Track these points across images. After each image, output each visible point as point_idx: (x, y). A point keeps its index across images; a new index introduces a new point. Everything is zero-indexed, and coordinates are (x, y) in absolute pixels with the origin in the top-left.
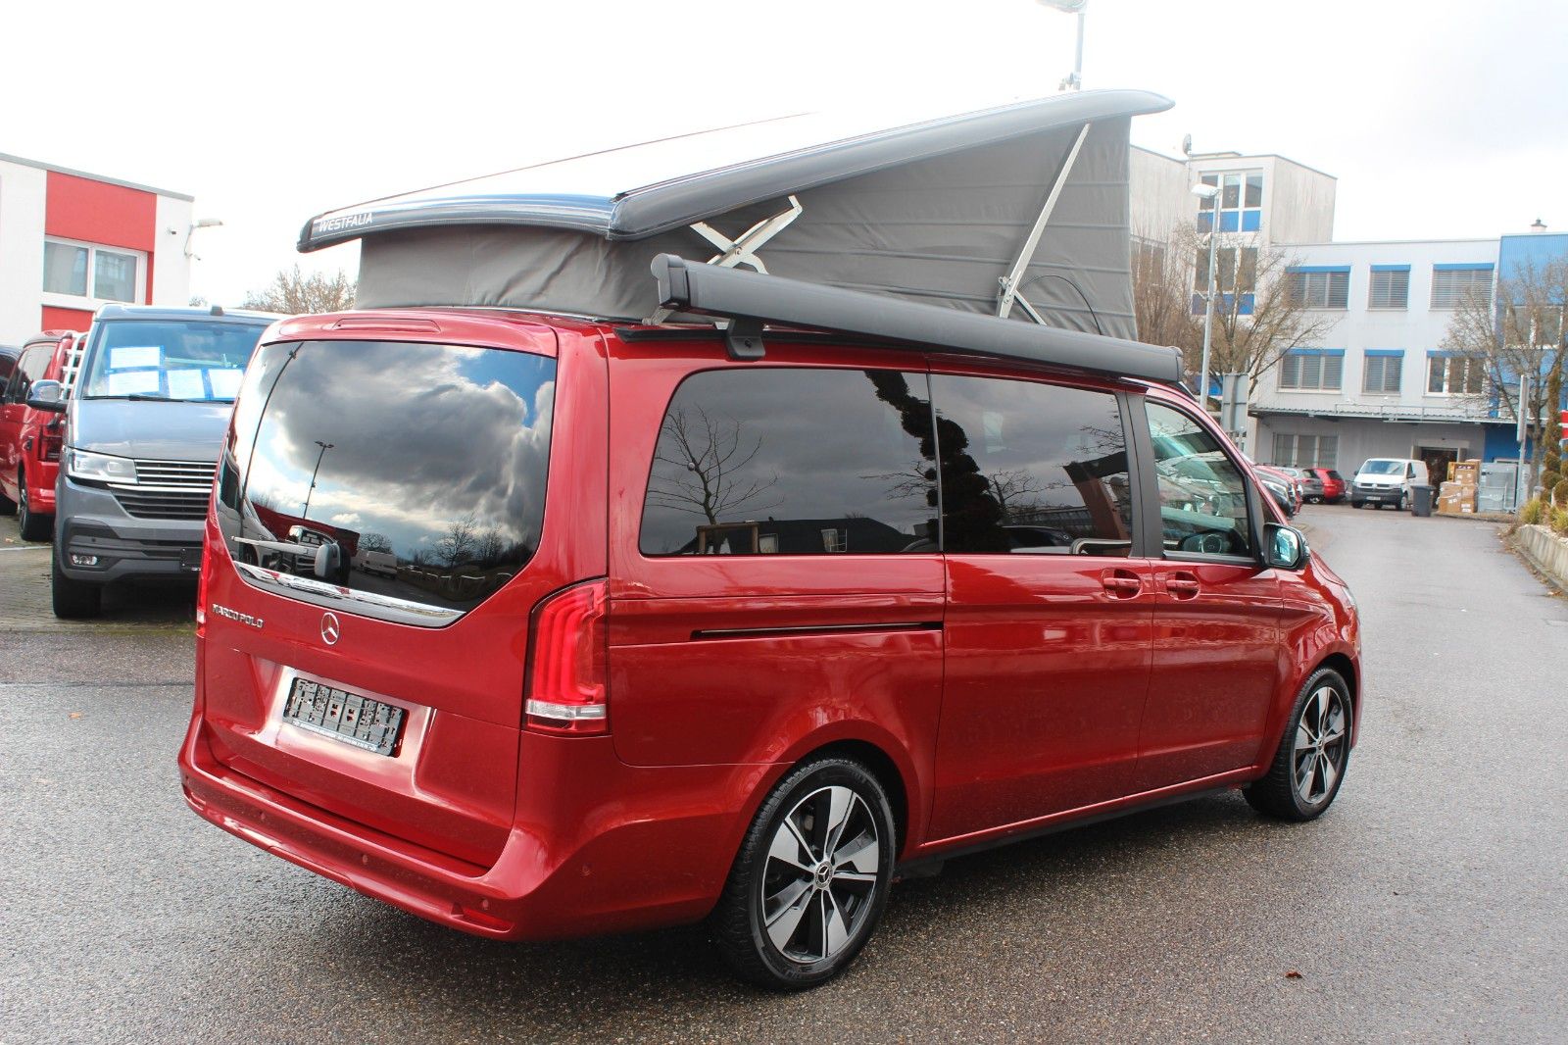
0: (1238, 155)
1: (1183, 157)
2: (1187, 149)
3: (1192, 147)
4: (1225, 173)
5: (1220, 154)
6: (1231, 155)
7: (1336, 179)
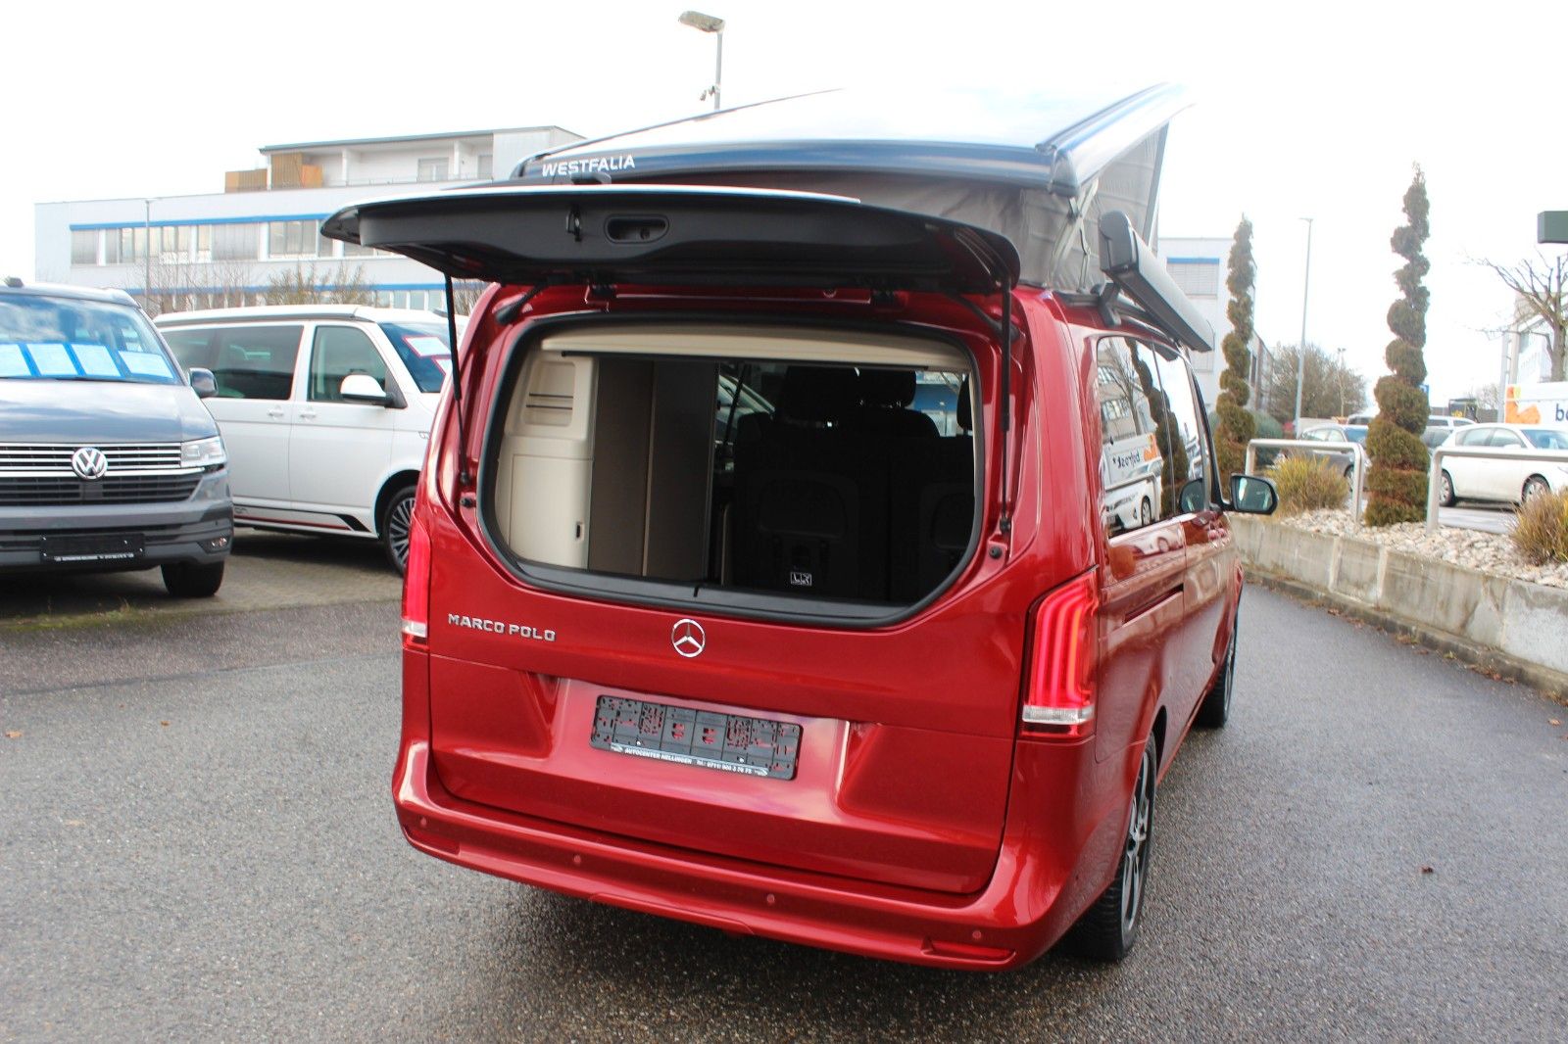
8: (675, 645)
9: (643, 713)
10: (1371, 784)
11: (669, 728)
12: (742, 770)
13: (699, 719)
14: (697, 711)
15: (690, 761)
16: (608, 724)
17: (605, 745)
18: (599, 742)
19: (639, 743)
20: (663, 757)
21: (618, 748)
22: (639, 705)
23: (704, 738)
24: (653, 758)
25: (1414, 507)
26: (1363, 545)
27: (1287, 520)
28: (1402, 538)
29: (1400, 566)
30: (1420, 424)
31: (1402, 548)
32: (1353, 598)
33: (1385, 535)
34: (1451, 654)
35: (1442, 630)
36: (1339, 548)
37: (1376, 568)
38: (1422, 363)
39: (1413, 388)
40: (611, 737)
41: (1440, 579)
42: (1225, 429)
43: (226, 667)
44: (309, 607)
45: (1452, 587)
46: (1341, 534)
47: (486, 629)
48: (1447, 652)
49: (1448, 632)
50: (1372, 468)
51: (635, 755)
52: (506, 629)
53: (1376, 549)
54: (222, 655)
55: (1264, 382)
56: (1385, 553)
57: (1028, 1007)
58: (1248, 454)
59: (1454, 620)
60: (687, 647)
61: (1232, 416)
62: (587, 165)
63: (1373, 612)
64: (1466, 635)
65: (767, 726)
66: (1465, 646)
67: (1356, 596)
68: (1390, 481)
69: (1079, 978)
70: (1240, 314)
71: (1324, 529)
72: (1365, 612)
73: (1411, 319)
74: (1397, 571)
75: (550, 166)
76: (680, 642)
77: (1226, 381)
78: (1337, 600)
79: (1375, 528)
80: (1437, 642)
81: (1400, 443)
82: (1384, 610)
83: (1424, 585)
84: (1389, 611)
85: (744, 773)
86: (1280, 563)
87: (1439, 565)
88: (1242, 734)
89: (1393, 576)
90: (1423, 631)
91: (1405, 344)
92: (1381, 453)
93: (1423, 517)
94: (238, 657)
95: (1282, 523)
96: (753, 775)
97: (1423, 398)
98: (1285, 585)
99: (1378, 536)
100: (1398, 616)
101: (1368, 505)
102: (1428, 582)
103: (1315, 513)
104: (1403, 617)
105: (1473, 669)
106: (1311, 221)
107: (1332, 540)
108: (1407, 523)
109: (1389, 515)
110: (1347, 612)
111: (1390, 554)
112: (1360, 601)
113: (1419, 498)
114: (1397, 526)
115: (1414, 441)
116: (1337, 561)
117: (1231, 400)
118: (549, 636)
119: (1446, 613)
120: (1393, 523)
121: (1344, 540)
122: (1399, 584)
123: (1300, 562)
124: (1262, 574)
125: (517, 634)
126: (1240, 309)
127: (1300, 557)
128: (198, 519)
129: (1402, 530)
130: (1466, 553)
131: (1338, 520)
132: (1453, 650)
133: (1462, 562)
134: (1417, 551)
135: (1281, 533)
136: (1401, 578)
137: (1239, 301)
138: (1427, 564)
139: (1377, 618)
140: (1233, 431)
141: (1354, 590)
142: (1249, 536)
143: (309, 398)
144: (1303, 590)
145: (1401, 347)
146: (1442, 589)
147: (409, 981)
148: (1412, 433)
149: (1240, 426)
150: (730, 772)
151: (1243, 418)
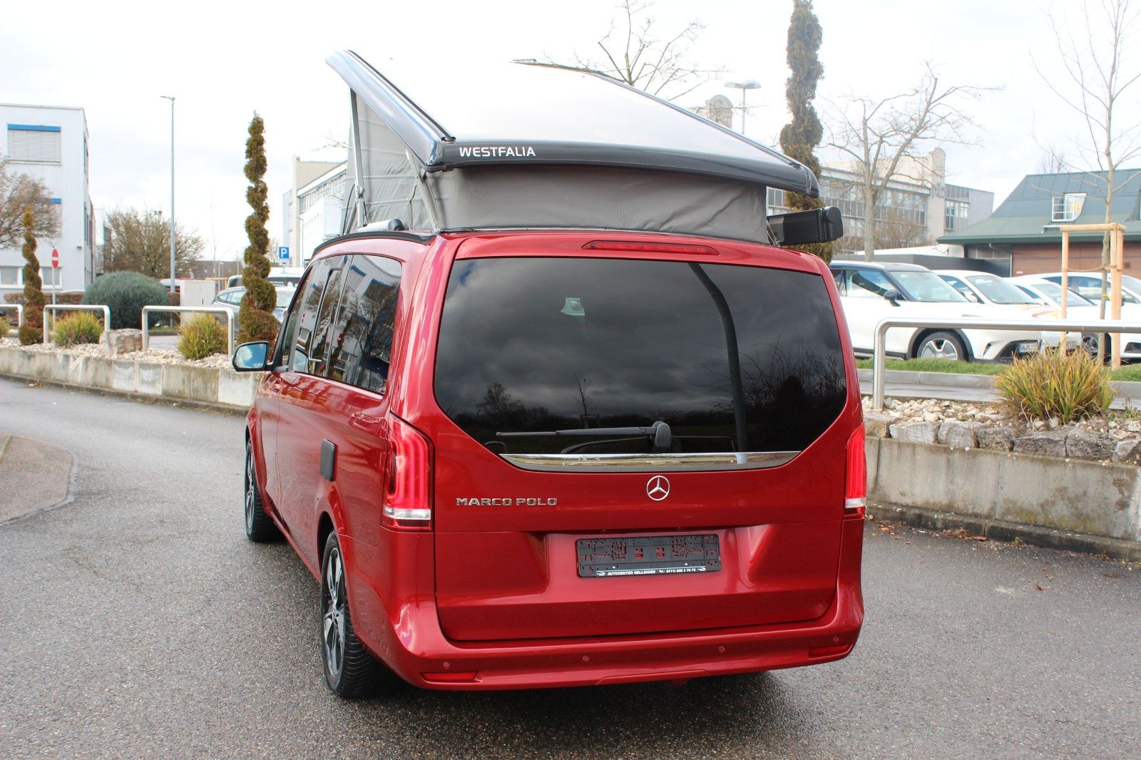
8: (649, 493)
9: (612, 547)
11: (633, 553)
12: (689, 570)
13: (652, 543)
14: (649, 537)
15: (654, 572)
16: (588, 558)
17: (591, 573)
18: (586, 572)
19: (615, 567)
20: (636, 573)
21: (602, 574)
22: (608, 541)
24: (628, 575)
40: (594, 567)
47: (494, 504)
51: (615, 576)
52: (514, 501)
60: (658, 494)
61: (259, 287)
62: (497, 151)
65: (696, 540)
70: (257, 198)
75: (465, 149)
76: (651, 492)
85: (691, 572)
96: (698, 572)
106: (173, 99)
117: (255, 273)
118: (552, 502)
125: (523, 505)
137: (257, 186)
149: (266, 296)
150: (683, 573)
151: (268, 289)
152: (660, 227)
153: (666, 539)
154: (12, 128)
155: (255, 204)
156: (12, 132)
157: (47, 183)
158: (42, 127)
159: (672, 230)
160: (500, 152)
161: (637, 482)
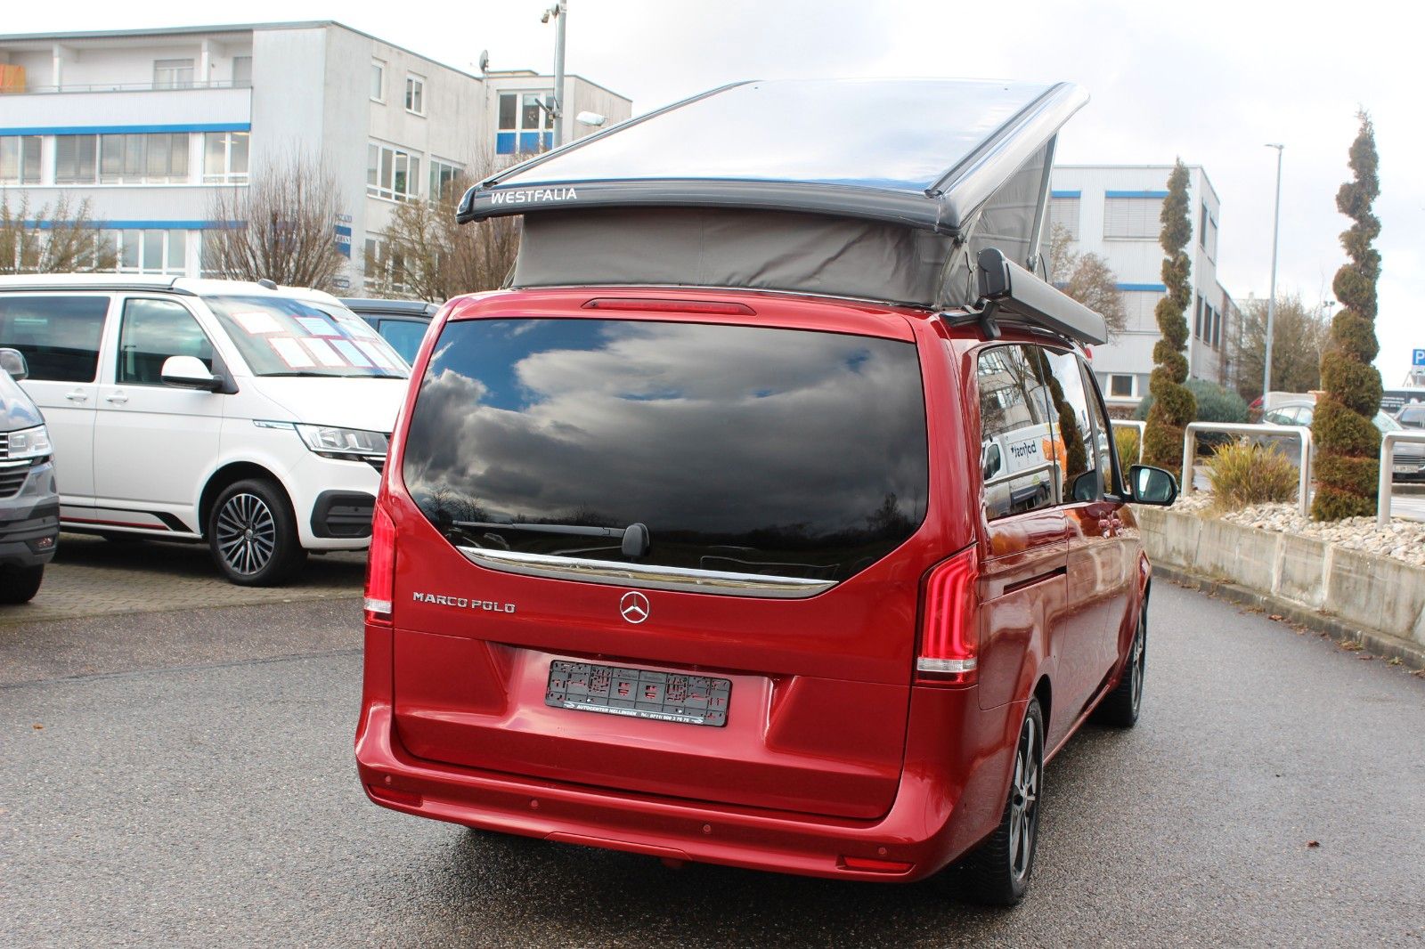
0: (535, 74)
1: (479, 74)
2: (484, 66)
3: (489, 64)
4: (525, 92)
5: (515, 72)
6: (528, 74)
7: (631, 101)
8: (623, 613)
9: (592, 675)
10: (1278, 776)
11: (615, 687)
12: (681, 720)
13: (642, 678)
14: (641, 671)
15: (635, 714)
16: (561, 685)
17: (558, 703)
18: (553, 701)
19: (589, 700)
20: (612, 711)
21: (570, 705)
22: (589, 667)
23: (647, 694)
24: (603, 713)
25: (1366, 498)
26: (1307, 542)
27: (1228, 515)
28: (1353, 533)
29: (1345, 564)
30: (1371, 404)
31: (1348, 544)
32: (1298, 601)
33: (1333, 531)
34: (1396, 660)
35: (1390, 634)
36: (1282, 546)
37: (1320, 567)
38: (1374, 337)
39: (1362, 364)
40: (563, 696)
41: (1386, 578)
42: (1160, 409)
43: (74, 674)
44: (145, 613)
45: (1399, 586)
46: (1285, 530)
47: (449, 603)
48: (1393, 656)
49: (1396, 636)
50: (1319, 454)
51: (585, 710)
52: (469, 604)
53: (1321, 546)
54: (66, 662)
55: (1230, 346)
56: (1330, 549)
57: (928, 938)
58: (1186, 439)
59: (1401, 623)
60: (634, 615)
62: (533, 195)
63: (1317, 616)
64: (1413, 639)
65: (702, 683)
66: (1411, 651)
67: (1301, 600)
68: (1338, 469)
69: (975, 919)
70: (1175, 276)
71: (1267, 525)
72: (1309, 617)
73: (1360, 287)
74: (1343, 570)
75: (498, 195)
76: (625, 611)
77: (1161, 354)
78: (1280, 604)
79: (1323, 523)
80: (1383, 646)
81: (1349, 427)
82: (1330, 614)
83: (1370, 585)
84: (1335, 615)
85: (682, 722)
86: (1220, 565)
87: (1385, 562)
88: (1152, 733)
89: (1339, 576)
90: (1370, 635)
91: (1353, 315)
92: (1328, 438)
93: (1375, 512)
94: (84, 664)
95: (1222, 519)
96: (691, 723)
97: (1375, 377)
98: (1224, 589)
99: (1324, 532)
100: (1343, 621)
101: (1316, 497)
102: (1375, 582)
103: (1260, 507)
104: (1349, 621)
105: (1417, 674)
106: (1281, 148)
107: (1274, 537)
108: (1358, 517)
109: (1338, 508)
110: (1290, 617)
111: (1336, 551)
112: (1304, 605)
113: (1371, 489)
114: (1348, 520)
115: (1365, 424)
116: (1280, 560)
117: (1167, 376)
118: (509, 608)
119: (1393, 615)
120: (1343, 518)
121: (1287, 537)
122: (1345, 585)
123: (1241, 562)
124: (1199, 576)
125: (479, 608)
126: (1176, 270)
127: (1242, 557)
128: (26, 516)
129: (1351, 524)
130: (1416, 549)
131: (1284, 515)
132: (1399, 655)
133: (1410, 558)
134: (1364, 548)
135: (1221, 529)
136: (1348, 578)
137: (1176, 259)
138: (1375, 562)
139: (1321, 623)
140: (1169, 412)
141: (1298, 593)
142: (1186, 534)
143: (118, 381)
144: (1244, 594)
145: (1349, 319)
146: (1389, 589)
147: (377, 923)
148: (1364, 415)
149: (1178, 406)
150: (671, 721)
151: (1181, 397)
152: (750, 281)
153: (660, 676)
154: (1111, 196)
155: (1170, 282)
156: (1109, 201)
157: (1109, 265)
158: (1147, 192)
159: (765, 285)
160: (537, 196)
161: (607, 597)
